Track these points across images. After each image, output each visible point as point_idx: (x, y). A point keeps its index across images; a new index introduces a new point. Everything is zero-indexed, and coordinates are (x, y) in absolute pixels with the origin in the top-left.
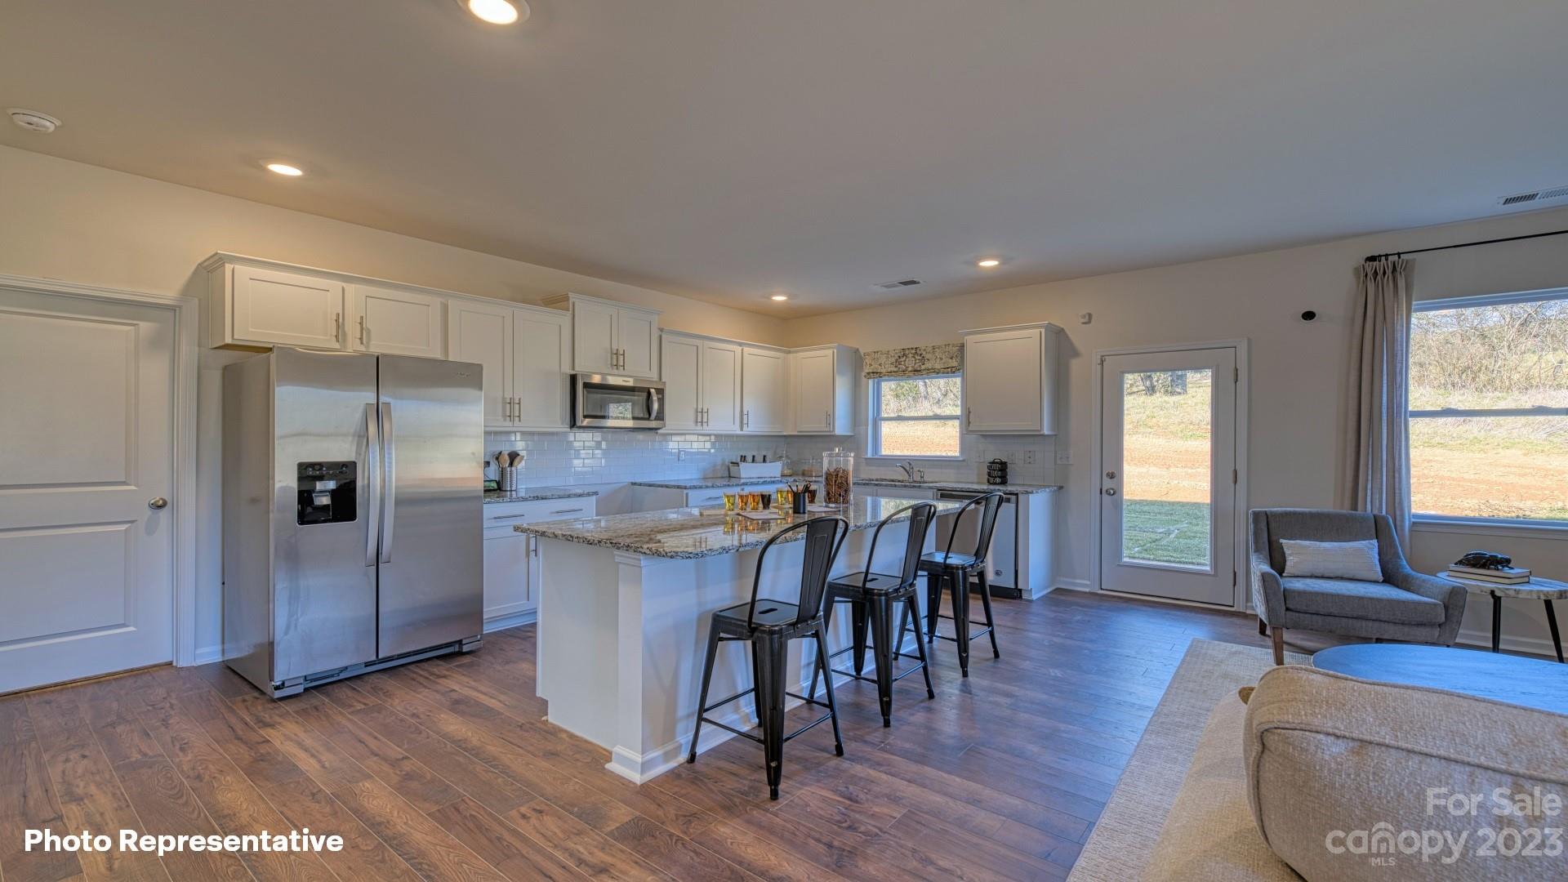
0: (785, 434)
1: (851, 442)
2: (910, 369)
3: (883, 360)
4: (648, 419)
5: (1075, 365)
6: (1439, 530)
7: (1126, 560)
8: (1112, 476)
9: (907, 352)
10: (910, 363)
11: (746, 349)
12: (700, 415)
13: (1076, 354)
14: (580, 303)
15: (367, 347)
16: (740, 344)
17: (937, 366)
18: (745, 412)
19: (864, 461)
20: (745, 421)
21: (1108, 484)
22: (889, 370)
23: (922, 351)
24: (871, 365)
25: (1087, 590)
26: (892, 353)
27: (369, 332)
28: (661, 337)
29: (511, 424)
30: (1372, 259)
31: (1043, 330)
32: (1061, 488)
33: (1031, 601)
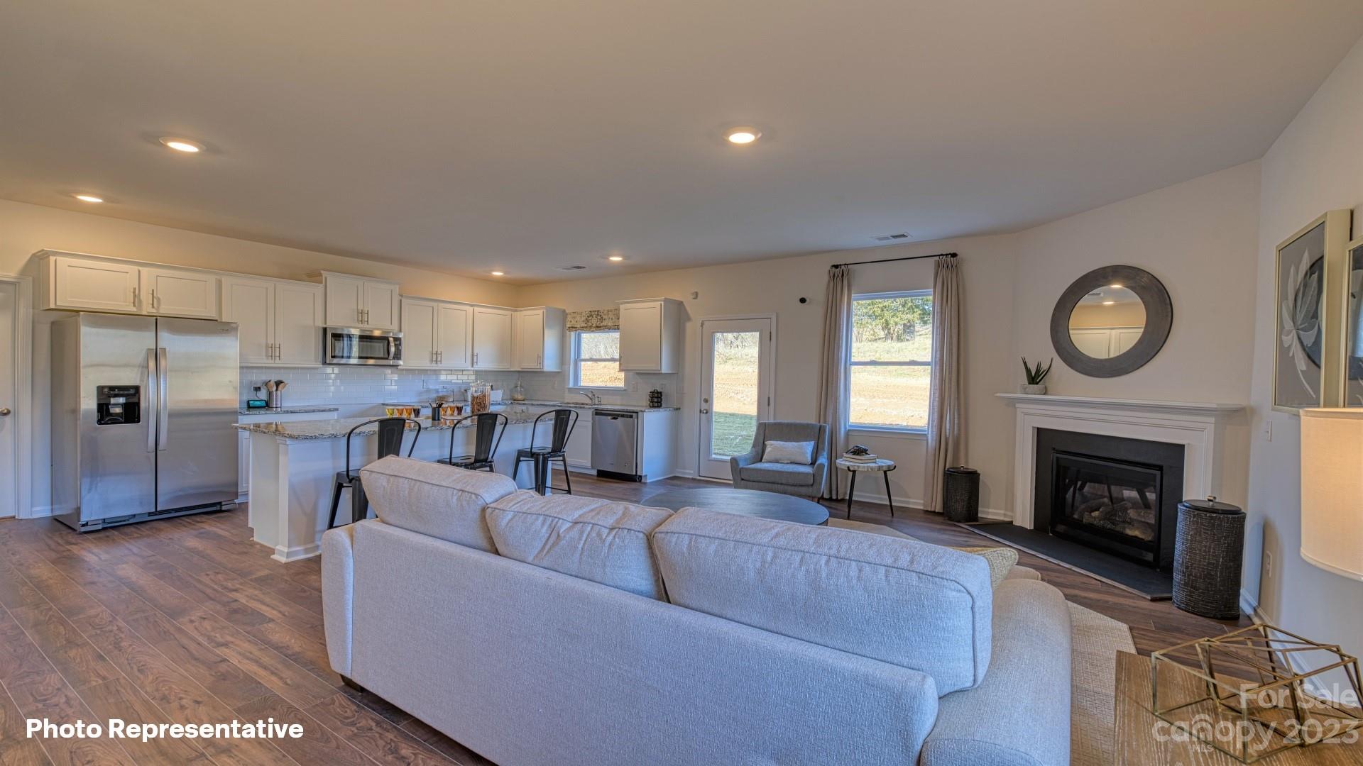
0: (512, 370)
1: (560, 375)
2: (594, 325)
3: (578, 319)
4: (387, 359)
5: (689, 326)
6: (864, 434)
7: (714, 456)
8: (706, 401)
9: (593, 313)
10: (594, 321)
11: (477, 309)
12: (435, 356)
13: (689, 319)
14: (332, 280)
15: (158, 308)
16: (472, 305)
17: (610, 324)
18: (475, 354)
19: (567, 390)
20: (475, 360)
21: (704, 406)
22: (582, 326)
23: (602, 314)
24: (571, 322)
25: (691, 477)
26: (584, 314)
27: (159, 300)
28: (401, 300)
29: (273, 362)
30: (836, 267)
31: (663, 303)
32: (678, 409)
33: (645, 483)
